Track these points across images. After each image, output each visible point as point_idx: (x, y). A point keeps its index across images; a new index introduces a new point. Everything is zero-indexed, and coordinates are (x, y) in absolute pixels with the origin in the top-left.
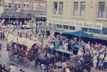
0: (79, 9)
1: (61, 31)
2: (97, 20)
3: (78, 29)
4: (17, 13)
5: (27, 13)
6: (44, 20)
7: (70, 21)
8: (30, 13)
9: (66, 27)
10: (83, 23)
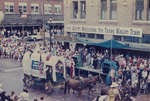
0: (108, 9)
1: (85, 41)
2: (134, 24)
3: (108, 37)
4: (23, 19)
5: (36, 18)
6: (61, 27)
7: (97, 27)
8: (40, 18)
9: (91, 36)
10: (115, 28)
